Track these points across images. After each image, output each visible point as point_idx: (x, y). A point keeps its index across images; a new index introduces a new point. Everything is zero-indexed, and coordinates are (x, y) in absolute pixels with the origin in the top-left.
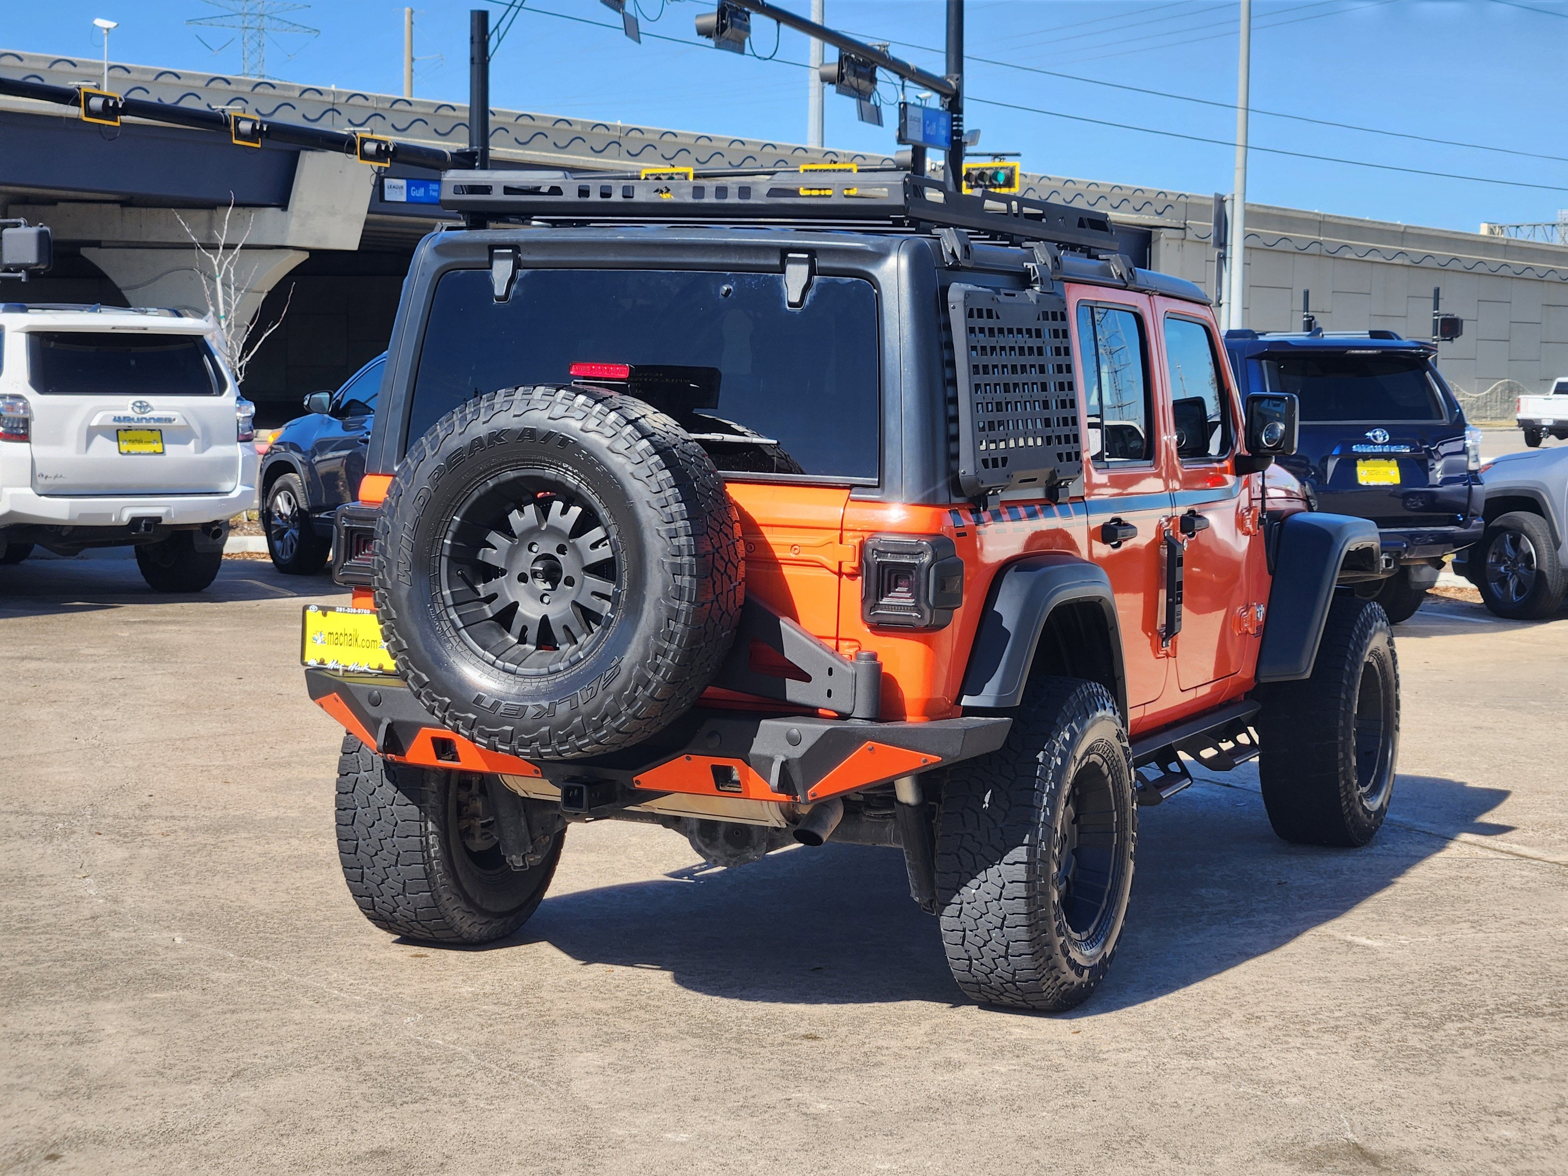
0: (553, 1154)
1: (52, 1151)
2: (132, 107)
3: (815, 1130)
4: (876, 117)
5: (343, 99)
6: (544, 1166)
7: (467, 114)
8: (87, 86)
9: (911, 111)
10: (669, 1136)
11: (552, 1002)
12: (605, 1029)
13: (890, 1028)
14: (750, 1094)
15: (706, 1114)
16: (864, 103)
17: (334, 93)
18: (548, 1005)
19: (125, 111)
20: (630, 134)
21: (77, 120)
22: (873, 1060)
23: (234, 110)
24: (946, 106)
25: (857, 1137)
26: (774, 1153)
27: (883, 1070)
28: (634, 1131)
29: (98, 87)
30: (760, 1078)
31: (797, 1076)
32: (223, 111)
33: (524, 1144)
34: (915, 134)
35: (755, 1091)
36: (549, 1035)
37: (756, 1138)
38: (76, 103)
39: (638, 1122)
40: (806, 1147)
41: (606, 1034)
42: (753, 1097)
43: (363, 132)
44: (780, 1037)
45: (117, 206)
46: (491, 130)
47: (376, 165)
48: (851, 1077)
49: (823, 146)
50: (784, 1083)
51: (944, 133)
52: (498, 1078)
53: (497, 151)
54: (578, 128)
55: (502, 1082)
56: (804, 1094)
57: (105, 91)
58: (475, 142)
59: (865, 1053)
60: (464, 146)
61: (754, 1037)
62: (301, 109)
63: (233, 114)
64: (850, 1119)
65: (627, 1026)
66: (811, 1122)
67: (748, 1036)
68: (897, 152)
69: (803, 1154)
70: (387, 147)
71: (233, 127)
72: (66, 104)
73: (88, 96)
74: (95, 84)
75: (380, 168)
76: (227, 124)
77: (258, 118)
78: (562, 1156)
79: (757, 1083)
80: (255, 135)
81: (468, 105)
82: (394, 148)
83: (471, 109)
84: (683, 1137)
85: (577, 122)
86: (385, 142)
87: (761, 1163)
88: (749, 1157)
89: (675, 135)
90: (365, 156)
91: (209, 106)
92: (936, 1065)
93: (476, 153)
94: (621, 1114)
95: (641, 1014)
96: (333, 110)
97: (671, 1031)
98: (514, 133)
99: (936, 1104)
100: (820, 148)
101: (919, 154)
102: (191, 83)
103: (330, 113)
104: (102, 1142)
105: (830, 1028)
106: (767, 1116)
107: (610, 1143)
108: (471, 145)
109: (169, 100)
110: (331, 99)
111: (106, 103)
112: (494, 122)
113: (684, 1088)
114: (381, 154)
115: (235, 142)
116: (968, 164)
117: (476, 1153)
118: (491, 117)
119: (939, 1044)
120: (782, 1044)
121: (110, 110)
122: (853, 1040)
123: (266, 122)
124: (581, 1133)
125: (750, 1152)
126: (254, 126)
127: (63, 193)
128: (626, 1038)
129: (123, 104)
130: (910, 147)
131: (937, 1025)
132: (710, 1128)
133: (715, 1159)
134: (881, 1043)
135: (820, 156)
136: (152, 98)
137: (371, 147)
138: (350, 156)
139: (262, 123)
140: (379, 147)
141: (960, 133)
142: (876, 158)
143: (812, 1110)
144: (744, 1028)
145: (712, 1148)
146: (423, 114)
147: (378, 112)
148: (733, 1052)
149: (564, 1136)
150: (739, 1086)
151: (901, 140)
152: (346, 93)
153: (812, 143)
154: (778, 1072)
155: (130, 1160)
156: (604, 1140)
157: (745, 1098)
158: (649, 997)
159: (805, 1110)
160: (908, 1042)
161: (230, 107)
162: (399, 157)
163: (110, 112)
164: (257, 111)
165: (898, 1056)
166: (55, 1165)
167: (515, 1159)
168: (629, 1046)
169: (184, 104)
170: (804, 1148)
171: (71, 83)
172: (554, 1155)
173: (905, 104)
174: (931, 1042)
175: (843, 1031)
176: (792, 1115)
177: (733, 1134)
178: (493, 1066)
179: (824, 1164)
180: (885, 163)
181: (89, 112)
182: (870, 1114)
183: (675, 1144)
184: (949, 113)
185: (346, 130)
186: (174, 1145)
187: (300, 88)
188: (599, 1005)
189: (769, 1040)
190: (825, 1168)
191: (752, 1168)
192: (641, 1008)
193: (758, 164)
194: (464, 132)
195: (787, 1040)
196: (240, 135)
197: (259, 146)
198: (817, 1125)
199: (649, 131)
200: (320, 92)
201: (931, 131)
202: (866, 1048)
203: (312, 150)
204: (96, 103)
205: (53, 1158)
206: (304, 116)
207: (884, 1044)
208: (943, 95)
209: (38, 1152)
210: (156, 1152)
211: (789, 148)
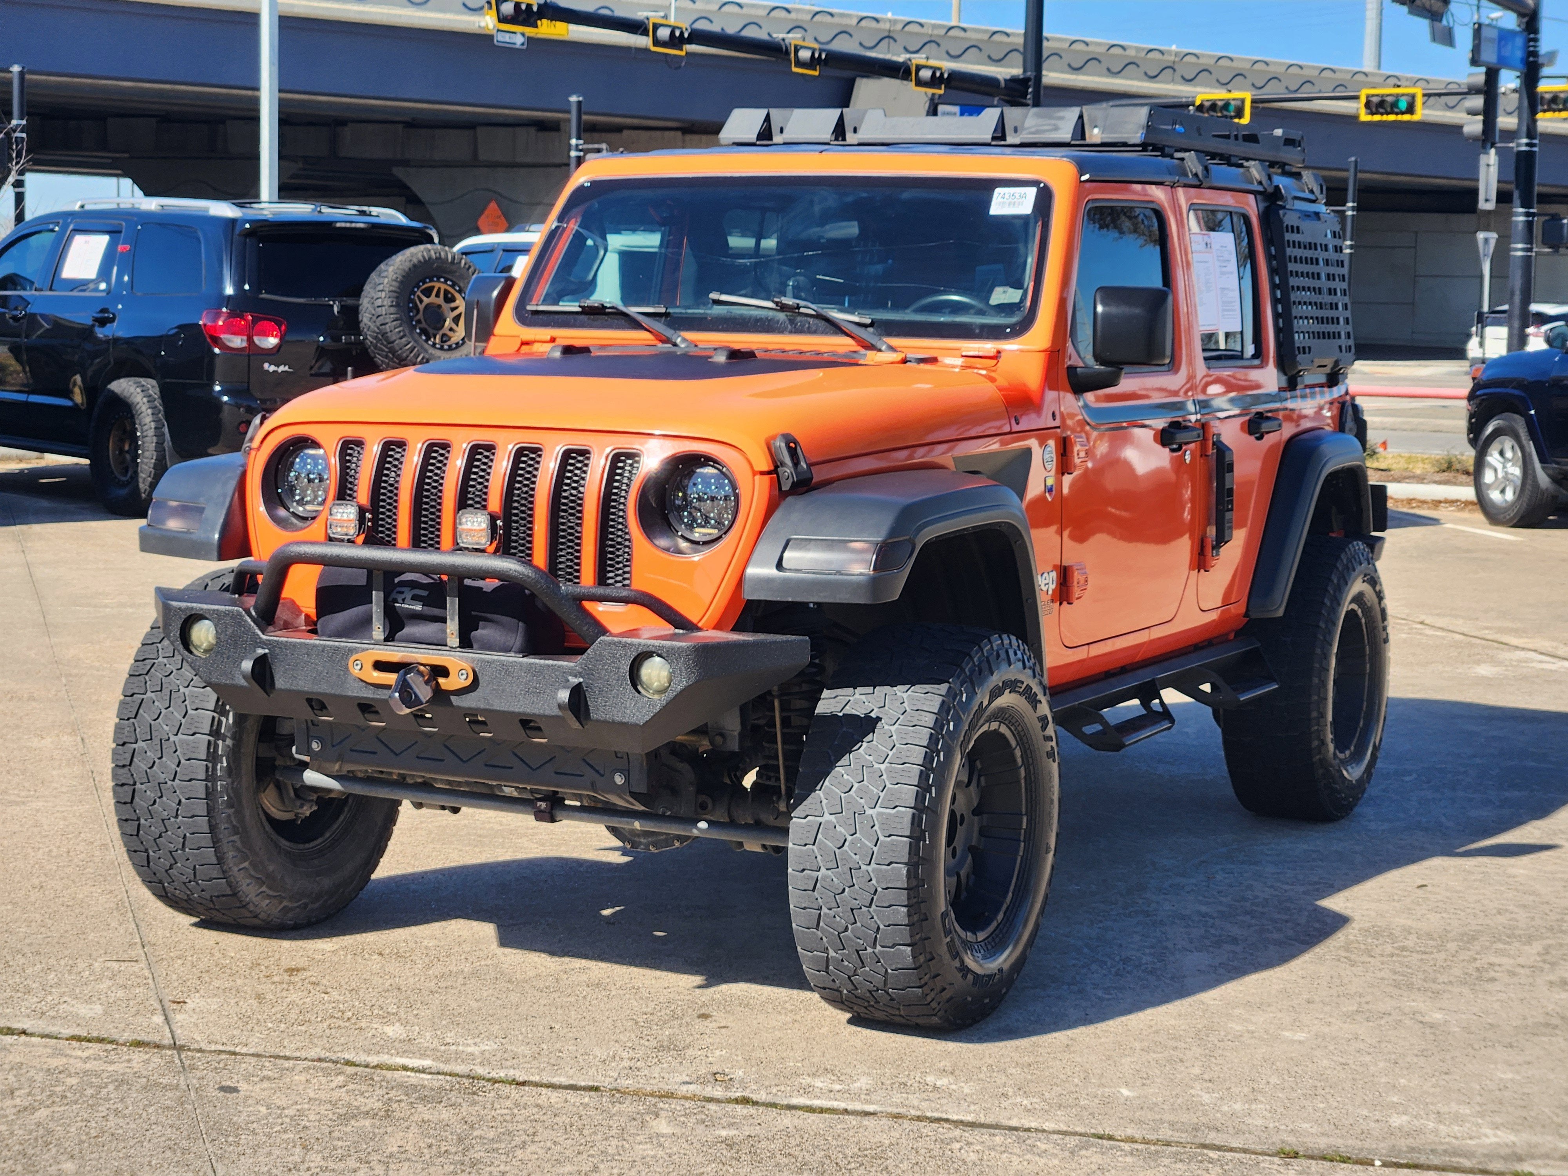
0: (1172, 1043)
1: (702, 1011)
2: (697, 37)
3: (1432, 1037)
4: (1446, 38)
5: (899, 27)
6: (1166, 1054)
7: (1021, 40)
8: (654, 17)
9: (1485, 32)
10: (1287, 1034)
11: (1158, 903)
12: (1213, 931)
13: (1500, 946)
14: (1363, 1000)
15: (1322, 1016)
16: (1436, 24)
17: (890, 21)
18: (1154, 906)
19: (691, 40)
20: (1185, 59)
21: (646, 50)
22: (1485, 975)
23: (794, 38)
24: (1523, 26)
25: (1476, 1046)
26: (1393, 1057)
27: (1497, 986)
28: (1252, 1028)
29: (666, 17)
30: (1372, 986)
31: (1410, 986)
32: (783, 40)
33: (1144, 1033)
34: (1489, 55)
35: (1369, 998)
36: (1158, 934)
37: (1374, 1041)
38: (645, 33)
39: (1254, 1019)
40: (1425, 1053)
41: (1215, 935)
42: (1367, 1003)
43: (918, 59)
44: (1389, 949)
45: (679, 133)
46: (1045, 55)
47: (930, 91)
48: (1465, 990)
49: (1379, 67)
50: (1397, 992)
51: (1519, 54)
52: (1113, 971)
53: (1052, 76)
54: (1131, 53)
55: (1117, 974)
56: (1417, 1003)
57: (672, 21)
58: (1029, 68)
59: (1478, 969)
60: (1017, 71)
61: (1362, 947)
62: (857, 37)
63: (793, 42)
64: (1467, 1029)
65: (1235, 930)
66: (1428, 1031)
67: (1356, 945)
68: (1470, 75)
69: (1422, 1059)
70: (942, 74)
71: (792, 55)
72: (635, 33)
73: (656, 27)
74: (662, 14)
75: (933, 95)
76: (787, 53)
77: (816, 46)
78: (1183, 1045)
79: (1370, 990)
80: (813, 62)
81: (1022, 31)
82: (949, 75)
83: (1026, 34)
84: (1301, 1036)
85: (1130, 47)
86: (939, 69)
87: (1381, 1065)
88: (1368, 1058)
89: (1231, 59)
90: (920, 83)
91: (769, 35)
92: (1551, 984)
93: (1028, 79)
94: (1237, 1011)
95: (1247, 918)
96: (889, 37)
97: (1276, 936)
98: (1067, 59)
99: (1555, 1021)
100: (1376, 71)
101: (1492, 76)
102: (753, 12)
103: (886, 40)
104: (747, 1005)
105: (1439, 942)
106: (1383, 1022)
107: (1229, 1037)
108: (1025, 71)
109: (731, 29)
110: (887, 26)
111: (672, 33)
112: (1048, 48)
113: (1297, 991)
114: (935, 81)
115: (795, 70)
116: (1545, 87)
117: (1100, 1037)
118: (1045, 44)
119: (1553, 964)
120: (1392, 955)
121: (676, 41)
122: (1464, 955)
123: (824, 50)
124: (1200, 1026)
125: (1369, 1054)
126: (813, 54)
127: (628, 121)
128: (1235, 941)
129: (690, 35)
130: (1483, 69)
131: (1549, 946)
132: (1326, 1030)
133: (1335, 1058)
134: (1493, 960)
135: (1381, 80)
136: (715, 28)
137: (926, 74)
138: (905, 82)
139: (821, 51)
140: (934, 74)
141: (1535, 54)
142: (1440, 82)
143: (1427, 1019)
144: (1352, 938)
145: (1331, 1048)
146: (978, 40)
147: (933, 38)
148: (1343, 960)
149: (1183, 1027)
150: (1352, 992)
151: (1475, 62)
152: (901, 21)
153: (1368, 66)
154: (1391, 981)
155: (775, 1023)
156: (1223, 1033)
157: (1360, 1003)
158: (1253, 904)
159: (1421, 1018)
160: (1521, 961)
161: (790, 35)
162: (953, 84)
163: (677, 41)
164: (816, 39)
165: (1512, 974)
166: (707, 1023)
167: (1137, 1045)
168: (1239, 949)
169: (746, 33)
170: (1423, 1053)
171: (640, 14)
172: (1175, 1044)
173: (1480, 25)
174: (1544, 961)
175: (1452, 946)
176: (1408, 1022)
177: (1350, 1036)
178: (1107, 959)
179: (1445, 1070)
180: (1450, 86)
181: (657, 42)
182: (1488, 1027)
183: (1293, 1042)
184: (1525, 34)
185: (901, 58)
186: (814, 1012)
187: (857, 16)
188: (1204, 909)
189: (1379, 950)
190: (1446, 1073)
191: (1372, 1069)
192: (1247, 913)
193: (1316, 88)
194: (1018, 58)
195: (1397, 952)
196: (799, 63)
197: (816, 73)
198: (1434, 1034)
199: (1204, 55)
200: (877, 20)
201: (1506, 52)
202: (1478, 964)
203: (867, 77)
204: (664, 33)
205: (704, 1016)
206: (861, 44)
207: (1496, 960)
208: (1521, 15)
209: (690, 1011)
210: (798, 1017)
211: (1348, 72)
